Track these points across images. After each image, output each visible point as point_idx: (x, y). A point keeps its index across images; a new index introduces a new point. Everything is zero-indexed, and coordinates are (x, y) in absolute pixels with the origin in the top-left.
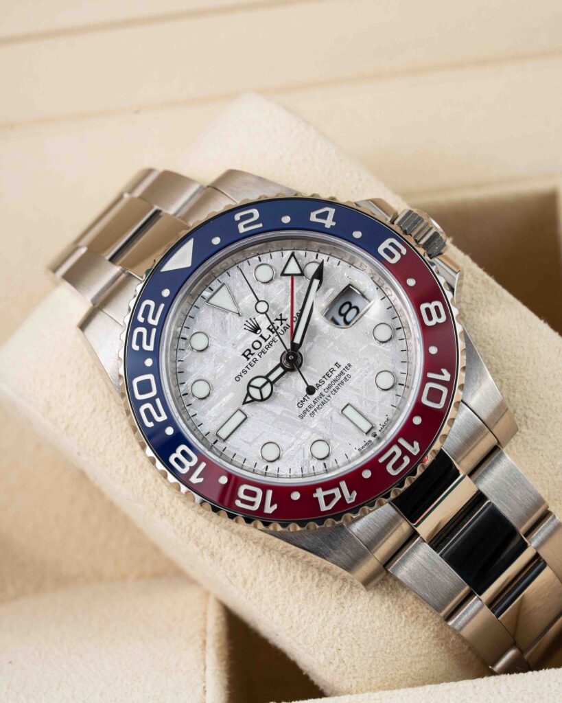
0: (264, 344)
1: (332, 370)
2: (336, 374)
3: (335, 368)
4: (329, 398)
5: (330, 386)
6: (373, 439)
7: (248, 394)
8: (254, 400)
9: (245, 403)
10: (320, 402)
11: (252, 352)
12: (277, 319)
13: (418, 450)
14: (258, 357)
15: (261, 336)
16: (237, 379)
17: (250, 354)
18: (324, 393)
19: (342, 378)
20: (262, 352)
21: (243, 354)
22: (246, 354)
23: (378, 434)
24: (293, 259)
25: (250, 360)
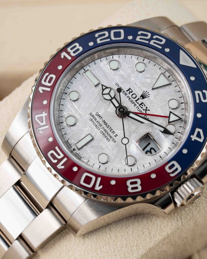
0: (134, 100)
1: (113, 132)
2: (111, 134)
3: (115, 134)
4: (98, 129)
5: (105, 130)
6: (72, 149)
7: (107, 88)
8: (103, 90)
9: (102, 85)
10: (97, 124)
11: (130, 93)
12: (147, 108)
13: (59, 168)
14: (127, 96)
15: (139, 99)
16: (117, 84)
17: (130, 92)
18: (102, 127)
19: (109, 137)
20: (130, 98)
21: (130, 89)
22: (130, 90)
23: (75, 152)
24: (178, 118)
25: (126, 92)
